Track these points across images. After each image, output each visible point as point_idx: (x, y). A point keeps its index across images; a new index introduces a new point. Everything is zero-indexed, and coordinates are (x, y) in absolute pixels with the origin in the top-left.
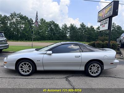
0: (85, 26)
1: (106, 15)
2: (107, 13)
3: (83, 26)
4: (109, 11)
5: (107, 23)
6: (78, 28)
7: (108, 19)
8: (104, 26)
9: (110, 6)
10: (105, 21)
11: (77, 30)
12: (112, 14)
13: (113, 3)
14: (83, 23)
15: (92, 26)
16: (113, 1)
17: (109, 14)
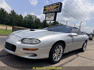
0: (15, 14)
1: (52, 10)
3: (13, 12)
4: (55, 8)
5: (53, 16)
7: (54, 13)
8: (50, 18)
9: (57, 5)
10: (52, 14)
11: (8, 15)
12: (58, 10)
13: (59, 3)
14: (13, 10)
15: (21, 15)
16: (60, 2)
17: (56, 10)
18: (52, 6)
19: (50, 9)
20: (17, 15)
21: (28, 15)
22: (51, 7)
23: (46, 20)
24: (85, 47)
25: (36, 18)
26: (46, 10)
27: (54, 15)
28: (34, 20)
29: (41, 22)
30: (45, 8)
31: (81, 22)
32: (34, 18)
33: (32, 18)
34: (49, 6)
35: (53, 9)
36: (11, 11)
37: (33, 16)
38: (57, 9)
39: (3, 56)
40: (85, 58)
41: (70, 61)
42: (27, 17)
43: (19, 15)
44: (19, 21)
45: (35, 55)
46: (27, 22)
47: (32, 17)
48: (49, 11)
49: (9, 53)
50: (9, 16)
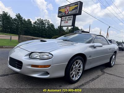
0: (22, 18)
1: (70, 12)
2: (71, 11)
3: (19, 17)
4: (73, 10)
5: (71, 20)
6: (13, 19)
7: (72, 16)
8: (67, 22)
9: (75, 5)
10: (69, 18)
11: (12, 20)
12: (78, 12)
13: (79, 3)
14: (19, 14)
15: (29, 20)
16: (80, 1)
17: (74, 12)
18: (69, 6)
19: (66, 10)
20: (25, 20)
21: (38, 20)
22: (68, 8)
23: (61, 26)
24: (114, 61)
25: (49, 23)
26: (62, 12)
27: (72, 18)
28: (46, 26)
29: (56, 29)
30: (60, 10)
31: (110, 27)
32: (46, 24)
33: (43, 24)
34: (66, 6)
35: (70, 10)
36: (16, 15)
37: (44, 20)
38: (76, 10)
39: (7, 75)
40: (113, 75)
41: (93, 79)
42: (38, 22)
43: (26, 20)
44: (26, 28)
45: (47, 73)
46: (37, 29)
47: (44, 22)
48: (65, 14)
49: (14, 71)
50: (13, 22)
